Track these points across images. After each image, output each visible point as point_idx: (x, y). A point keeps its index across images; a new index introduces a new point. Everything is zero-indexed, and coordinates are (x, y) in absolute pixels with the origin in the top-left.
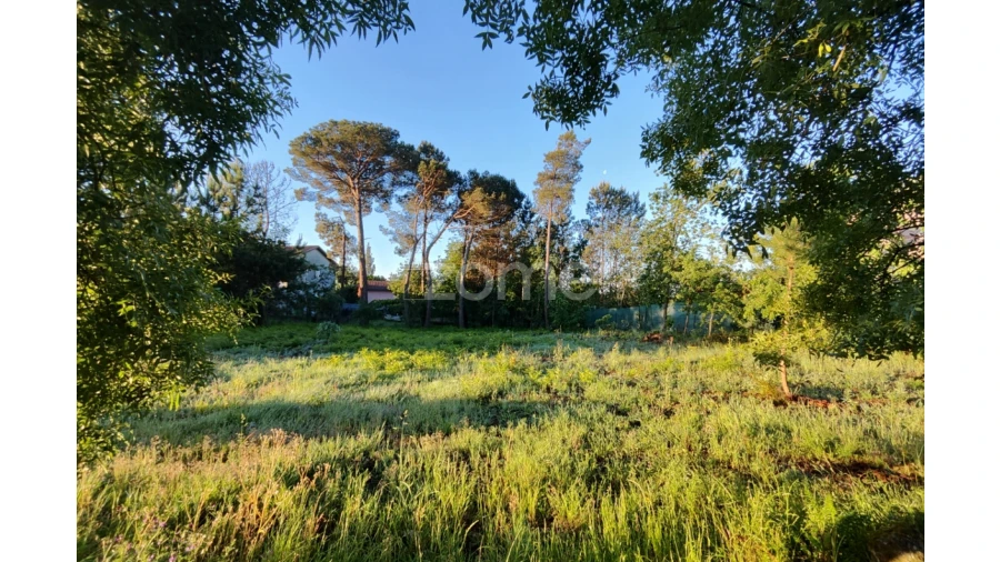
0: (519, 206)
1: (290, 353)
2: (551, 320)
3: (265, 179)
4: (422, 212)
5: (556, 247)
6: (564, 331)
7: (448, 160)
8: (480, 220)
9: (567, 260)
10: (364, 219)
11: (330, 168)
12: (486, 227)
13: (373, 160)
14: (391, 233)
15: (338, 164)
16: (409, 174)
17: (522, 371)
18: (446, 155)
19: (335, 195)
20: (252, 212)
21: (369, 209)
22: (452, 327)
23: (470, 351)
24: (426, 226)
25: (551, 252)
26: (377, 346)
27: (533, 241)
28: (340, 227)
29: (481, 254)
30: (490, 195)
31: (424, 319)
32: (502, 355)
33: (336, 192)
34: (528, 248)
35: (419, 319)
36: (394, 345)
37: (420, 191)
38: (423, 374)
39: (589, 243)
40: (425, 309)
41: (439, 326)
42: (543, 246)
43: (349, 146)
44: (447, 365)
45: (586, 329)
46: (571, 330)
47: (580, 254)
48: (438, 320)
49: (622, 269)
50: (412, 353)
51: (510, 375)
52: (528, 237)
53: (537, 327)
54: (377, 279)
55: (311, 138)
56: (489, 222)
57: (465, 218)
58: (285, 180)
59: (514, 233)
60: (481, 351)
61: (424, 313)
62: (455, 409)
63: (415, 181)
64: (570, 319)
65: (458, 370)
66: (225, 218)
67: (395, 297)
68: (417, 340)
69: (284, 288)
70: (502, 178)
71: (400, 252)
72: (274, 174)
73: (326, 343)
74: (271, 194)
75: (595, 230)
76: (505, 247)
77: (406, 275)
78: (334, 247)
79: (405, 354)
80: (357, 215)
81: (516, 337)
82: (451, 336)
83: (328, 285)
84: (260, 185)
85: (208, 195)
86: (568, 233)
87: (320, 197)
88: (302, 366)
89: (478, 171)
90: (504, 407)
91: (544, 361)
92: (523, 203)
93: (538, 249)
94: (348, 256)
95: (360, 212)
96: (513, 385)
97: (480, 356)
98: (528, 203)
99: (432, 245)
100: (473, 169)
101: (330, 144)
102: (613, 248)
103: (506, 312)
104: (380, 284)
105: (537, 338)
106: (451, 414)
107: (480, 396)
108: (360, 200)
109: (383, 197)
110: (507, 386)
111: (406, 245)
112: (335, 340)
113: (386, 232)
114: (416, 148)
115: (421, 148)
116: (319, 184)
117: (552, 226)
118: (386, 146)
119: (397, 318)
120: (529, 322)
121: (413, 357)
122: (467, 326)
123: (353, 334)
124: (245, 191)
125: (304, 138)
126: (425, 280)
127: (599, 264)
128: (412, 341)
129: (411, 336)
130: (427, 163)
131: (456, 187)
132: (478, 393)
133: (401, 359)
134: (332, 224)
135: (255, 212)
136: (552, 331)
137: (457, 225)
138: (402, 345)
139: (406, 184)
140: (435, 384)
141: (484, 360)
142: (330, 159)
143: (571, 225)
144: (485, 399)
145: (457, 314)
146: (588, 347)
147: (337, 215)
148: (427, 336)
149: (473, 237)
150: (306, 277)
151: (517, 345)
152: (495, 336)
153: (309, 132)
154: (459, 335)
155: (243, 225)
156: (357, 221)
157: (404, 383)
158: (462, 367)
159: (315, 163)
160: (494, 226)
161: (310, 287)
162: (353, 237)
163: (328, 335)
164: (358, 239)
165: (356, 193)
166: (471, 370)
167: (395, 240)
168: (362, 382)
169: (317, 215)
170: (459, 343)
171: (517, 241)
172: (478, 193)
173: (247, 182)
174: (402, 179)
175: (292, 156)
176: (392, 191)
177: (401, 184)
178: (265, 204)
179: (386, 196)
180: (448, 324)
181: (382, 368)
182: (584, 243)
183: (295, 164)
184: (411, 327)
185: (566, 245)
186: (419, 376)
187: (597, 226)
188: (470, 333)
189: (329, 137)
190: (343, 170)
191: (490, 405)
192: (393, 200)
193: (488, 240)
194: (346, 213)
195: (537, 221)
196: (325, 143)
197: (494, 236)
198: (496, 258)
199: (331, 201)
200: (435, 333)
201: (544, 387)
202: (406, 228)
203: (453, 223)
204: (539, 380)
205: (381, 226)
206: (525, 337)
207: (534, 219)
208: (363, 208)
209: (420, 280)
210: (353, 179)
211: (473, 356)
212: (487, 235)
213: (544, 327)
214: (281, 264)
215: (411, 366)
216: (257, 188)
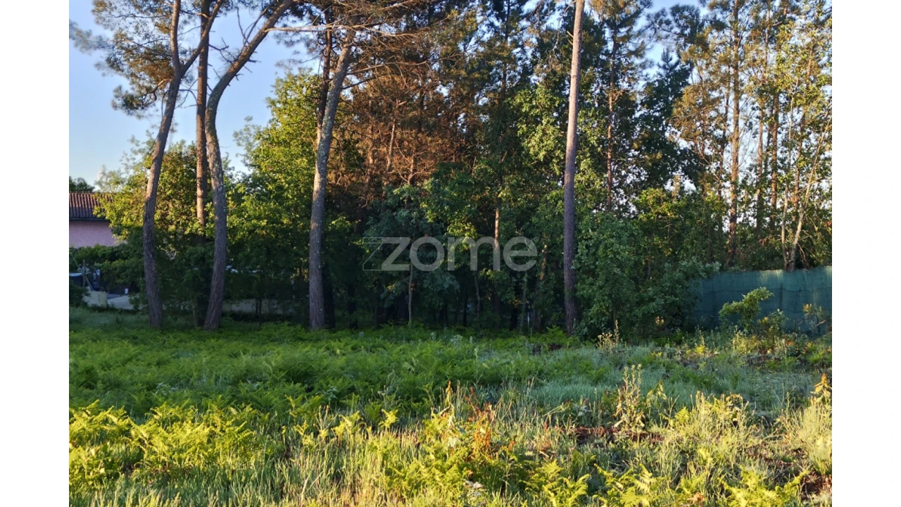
2: (582, 304)
5: (596, 91)
6: (626, 337)
9: (627, 128)
12: (388, 30)
14: (101, 44)
17: (518, 479)
23: (337, 405)
24: (206, 25)
25: (580, 104)
27: (527, 71)
29: (366, 109)
31: (203, 303)
32: (442, 421)
34: (513, 93)
35: (190, 305)
39: (694, 78)
40: (207, 273)
41: (248, 324)
42: (556, 84)
44: (255, 457)
45: (690, 330)
46: (644, 337)
47: (667, 112)
48: (247, 306)
49: (795, 155)
50: (140, 413)
51: (476, 493)
52: (512, 60)
53: (541, 327)
59: (471, 49)
60: (372, 407)
61: (202, 286)
64: (641, 302)
65: (295, 476)
67: (117, 241)
68: (171, 369)
71: (130, 104)
75: (713, 38)
77: (149, 175)
79: (116, 419)
81: (486, 356)
86: (631, 46)
91: (582, 438)
93: (542, 97)
97: (371, 423)
99: (225, 81)
102: (768, 92)
105: (550, 360)
111: (146, 80)
117: (586, 23)
119: (122, 301)
120: (515, 312)
121: (141, 431)
122: (331, 324)
126: (206, 187)
127: (723, 141)
128: (153, 374)
129: (152, 356)
133: (99, 438)
136: (592, 336)
138: (115, 385)
143: (641, 22)
145: (302, 288)
146: (719, 391)
149: (349, 59)
151: (493, 384)
154: (303, 352)
160: (412, 27)
166: (337, 477)
167: (114, 64)
170: (303, 377)
171: (481, 72)
180: (273, 318)
182: (677, 77)
184: (165, 328)
185: (624, 84)
187: (719, 26)
188: (339, 345)
193: (396, 71)
195: (541, 12)
197: (412, 57)
198: (418, 124)
200: (235, 345)
206: (512, 356)
212: (386, 52)
213: (561, 324)
215: (130, 463)
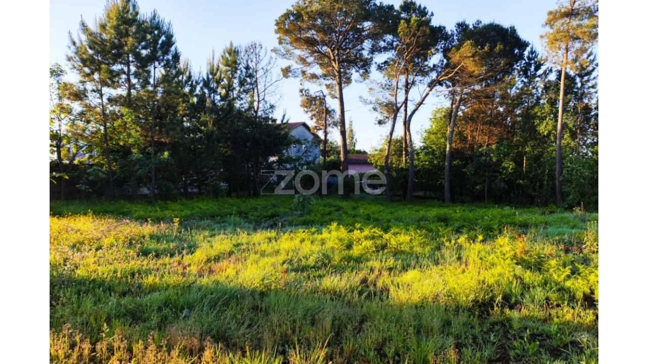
0: (521, 57)
1: (266, 225)
2: (565, 195)
3: (254, 60)
4: (403, 78)
5: (572, 104)
7: (432, 15)
8: (471, 80)
10: (344, 91)
11: (310, 43)
12: (477, 87)
13: (352, 29)
14: (371, 103)
15: (318, 37)
16: (389, 38)
17: (538, 266)
18: (430, 10)
19: (317, 70)
20: (244, 91)
21: (349, 81)
22: (436, 202)
23: (458, 231)
24: (407, 92)
25: (564, 110)
26: (350, 220)
27: (539, 99)
28: (322, 100)
29: (467, 118)
30: (483, 48)
31: (405, 192)
32: (503, 240)
33: (318, 66)
34: (533, 108)
35: (401, 193)
36: (369, 220)
37: (400, 54)
38: (396, 260)
40: (407, 182)
41: (422, 200)
42: (553, 103)
43: (329, 16)
44: (428, 249)
48: (421, 194)
50: (386, 230)
51: (519, 270)
52: (532, 95)
53: (545, 204)
54: (359, 152)
55: (293, 14)
56: (482, 80)
57: (451, 80)
58: (271, 58)
59: (513, 92)
60: (472, 233)
61: (405, 186)
62: (436, 323)
63: (395, 44)
65: (443, 257)
66: (223, 99)
68: (395, 215)
69: (273, 162)
70: (498, 26)
71: (380, 123)
72: (262, 53)
73: (302, 215)
74: (260, 74)
76: (501, 109)
77: (387, 147)
78: (317, 122)
79: (378, 232)
80: (337, 88)
81: (521, 216)
82: (433, 212)
83: (311, 159)
84: (251, 65)
85: (208, 78)
86: (590, 84)
87: (304, 73)
88: (270, 239)
89: (467, 23)
90: (516, 325)
91: (567, 251)
92: (526, 53)
93: (547, 108)
94: (329, 129)
95: (340, 84)
96: (526, 287)
97: (473, 239)
98: (532, 52)
99: (414, 112)
100: (460, 21)
101: (310, 17)
103: (502, 185)
104: (361, 157)
105: (551, 218)
106: (429, 333)
107: (475, 301)
108: (339, 72)
109: (363, 67)
110: (516, 288)
111: (386, 114)
112: (309, 213)
113: (365, 102)
114: (397, 7)
115: (401, 7)
116: (303, 60)
117: (567, 76)
118: (365, 10)
120: (533, 198)
121: (386, 236)
122: (454, 201)
123: (330, 205)
124: (239, 72)
125: (286, 16)
126: (406, 151)
128: (389, 216)
129: (389, 210)
130: (408, 21)
131: (441, 45)
132: (472, 297)
133: (373, 238)
134: (315, 98)
135: (246, 92)
136: (570, 208)
137: (444, 88)
138: (376, 220)
139: (385, 49)
140: (411, 275)
141: (478, 246)
142: (311, 33)
144: (483, 307)
145: (442, 187)
147: (319, 89)
148: (406, 212)
149: (461, 100)
150: (292, 152)
151: (524, 227)
152: (493, 213)
153: (291, 9)
154: (443, 211)
155: (237, 104)
156: (338, 95)
157: (372, 270)
158: (447, 253)
159: (297, 40)
160: (488, 85)
161: (295, 160)
162: (334, 111)
163: (304, 207)
164: (338, 112)
165: (336, 66)
166: (459, 258)
167: (375, 109)
168: (325, 264)
169: (301, 91)
170: (444, 220)
171: (518, 100)
172: (467, 48)
173: (240, 64)
174: (382, 44)
175: (278, 35)
176: (372, 58)
177: (381, 50)
178: (256, 81)
179: (365, 65)
180: (431, 198)
181: (349, 247)
183: (280, 43)
184: (392, 200)
185: (586, 101)
186: (391, 262)
188: (458, 209)
189: (309, 10)
190: (324, 43)
191: (492, 319)
192: (373, 68)
193: (480, 103)
194: (328, 86)
195: (546, 74)
196: (305, 18)
197: (487, 97)
198: (490, 123)
199: (314, 76)
200: (417, 208)
201: (579, 295)
202: (387, 97)
203: (438, 88)
204: (568, 284)
205: (360, 97)
206: (533, 216)
207: (540, 72)
208: (344, 80)
209: (401, 151)
210: (332, 51)
211: (462, 239)
212: (476, 96)
213: (555, 203)
214: (268, 140)
215: (384, 247)
216: (247, 68)
